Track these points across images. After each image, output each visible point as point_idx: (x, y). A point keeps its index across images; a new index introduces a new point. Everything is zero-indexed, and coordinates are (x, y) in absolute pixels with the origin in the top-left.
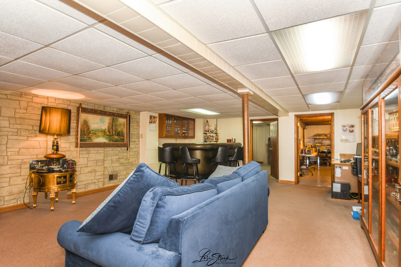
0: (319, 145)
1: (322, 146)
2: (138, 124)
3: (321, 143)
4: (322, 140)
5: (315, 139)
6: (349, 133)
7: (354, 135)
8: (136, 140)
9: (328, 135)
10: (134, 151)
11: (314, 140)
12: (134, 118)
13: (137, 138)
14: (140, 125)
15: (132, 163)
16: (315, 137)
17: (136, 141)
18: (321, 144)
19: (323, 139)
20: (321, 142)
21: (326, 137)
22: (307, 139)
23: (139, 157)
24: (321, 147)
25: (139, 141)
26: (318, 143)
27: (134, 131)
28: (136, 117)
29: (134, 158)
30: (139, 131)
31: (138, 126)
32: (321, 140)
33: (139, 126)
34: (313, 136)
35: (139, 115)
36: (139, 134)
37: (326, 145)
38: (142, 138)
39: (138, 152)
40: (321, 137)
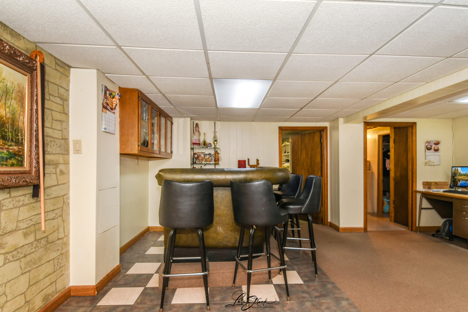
2: (65, 106)
6: (434, 152)
7: (440, 155)
8: (61, 159)
10: (52, 196)
12: (52, 81)
13: (62, 154)
14: (69, 109)
15: (47, 241)
17: (59, 164)
23: (68, 214)
25: (68, 164)
27: (52, 128)
28: (58, 82)
29: (53, 219)
30: (67, 129)
31: (64, 113)
33: (67, 114)
35: (68, 76)
36: (66, 139)
38: (78, 151)
39: (65, 197)
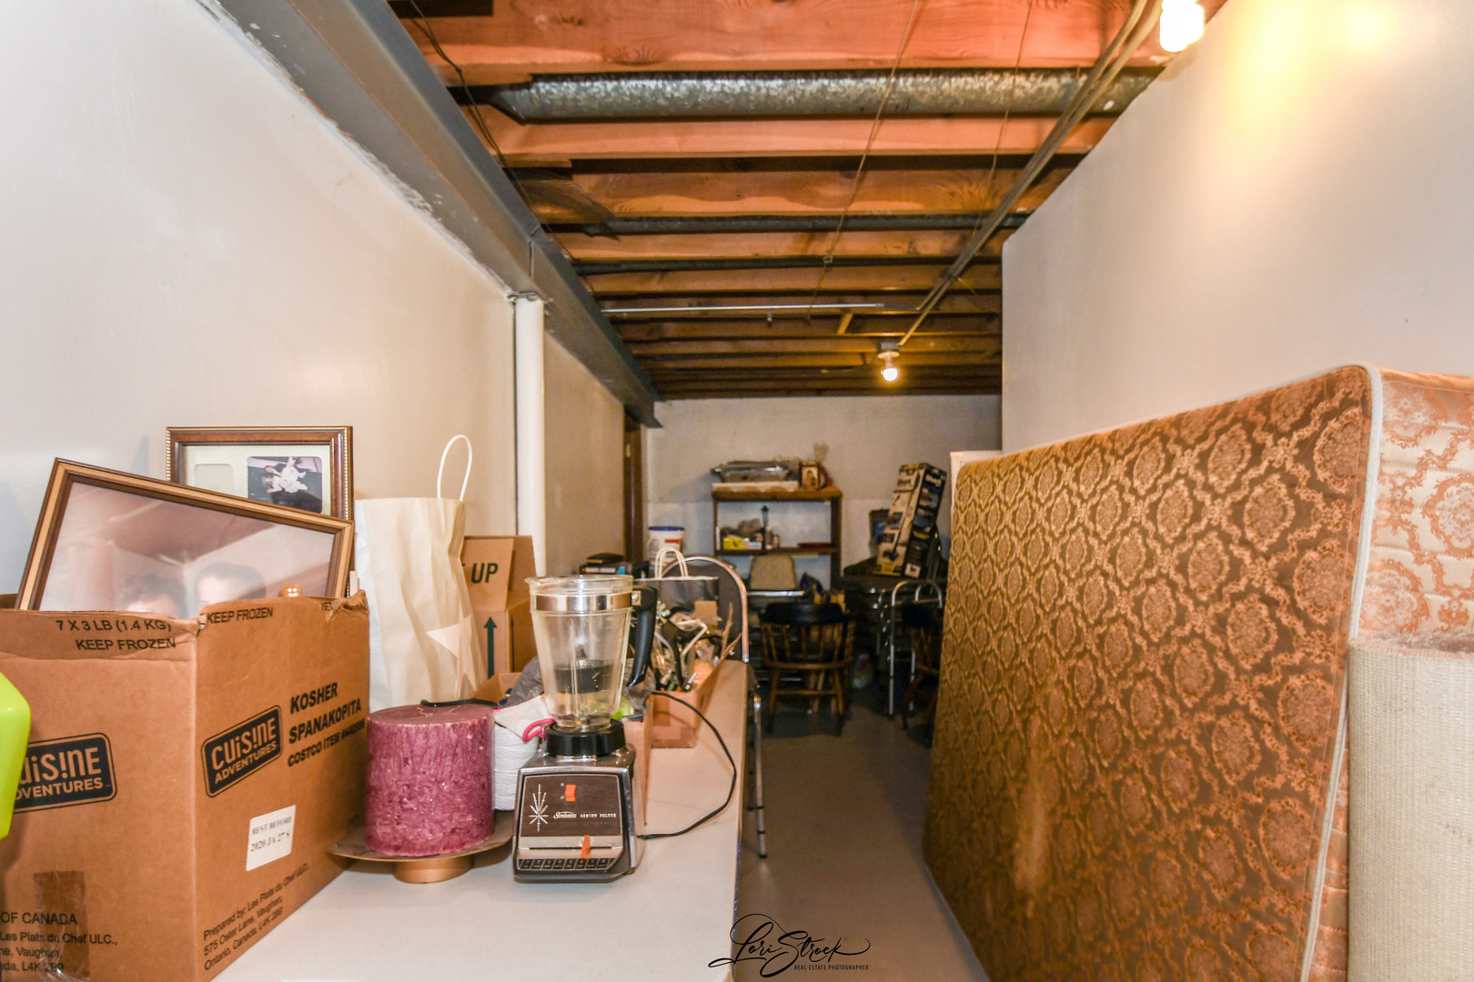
0: (746, 544)
1: (763, 552)
3: (763, 531)
4: (765, 510)
5: (718, 498)
9: (805, 471)
11: (710, 505)
16: (718, 485)
18: (759, 536)
19: (775, 497)
20: (755, 521)
21: (791, 486)
22: (662, 500)
24: (762, 560)
26: (737, 532)
32: (760, 505)
34: (703, 479)
37: (794, 544)
40: (763, 486)
